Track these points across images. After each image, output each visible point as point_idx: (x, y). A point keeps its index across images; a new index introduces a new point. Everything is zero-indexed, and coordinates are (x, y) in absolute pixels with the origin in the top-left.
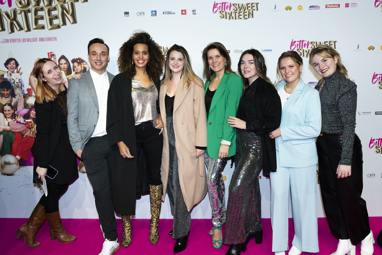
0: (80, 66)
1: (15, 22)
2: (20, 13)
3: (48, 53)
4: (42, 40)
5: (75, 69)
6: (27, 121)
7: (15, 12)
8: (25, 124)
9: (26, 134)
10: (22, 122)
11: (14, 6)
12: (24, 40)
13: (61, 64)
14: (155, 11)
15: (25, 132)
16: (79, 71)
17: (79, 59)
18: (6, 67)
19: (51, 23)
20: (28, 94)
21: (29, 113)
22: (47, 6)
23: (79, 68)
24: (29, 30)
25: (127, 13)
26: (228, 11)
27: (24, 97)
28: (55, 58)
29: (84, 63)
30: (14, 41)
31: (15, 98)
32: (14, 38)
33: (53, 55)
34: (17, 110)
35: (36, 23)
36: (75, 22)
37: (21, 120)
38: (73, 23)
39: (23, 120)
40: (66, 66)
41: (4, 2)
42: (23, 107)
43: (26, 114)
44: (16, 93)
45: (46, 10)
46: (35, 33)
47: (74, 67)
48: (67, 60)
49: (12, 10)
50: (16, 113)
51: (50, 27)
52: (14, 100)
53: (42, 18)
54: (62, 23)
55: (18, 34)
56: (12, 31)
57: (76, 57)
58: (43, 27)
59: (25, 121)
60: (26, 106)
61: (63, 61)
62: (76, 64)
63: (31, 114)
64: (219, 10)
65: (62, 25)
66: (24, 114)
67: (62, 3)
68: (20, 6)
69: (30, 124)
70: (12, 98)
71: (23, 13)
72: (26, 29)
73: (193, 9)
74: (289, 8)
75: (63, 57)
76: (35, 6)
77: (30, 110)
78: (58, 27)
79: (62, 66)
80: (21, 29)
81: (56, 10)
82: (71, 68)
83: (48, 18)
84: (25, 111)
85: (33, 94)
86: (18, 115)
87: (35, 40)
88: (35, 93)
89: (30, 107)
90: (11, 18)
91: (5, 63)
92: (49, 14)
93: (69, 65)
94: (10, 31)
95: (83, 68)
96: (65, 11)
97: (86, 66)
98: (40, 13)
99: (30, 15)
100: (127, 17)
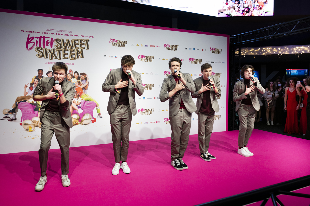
0: (84, 76)
1: (53, 55)
2: (57, 51)
4: (66, 64)
5: (82, 77)
7: (54, 50)
11: (53, 47)
13: (75, 75)
14: (117, 56)
16: (83, 79)
17: (84, 73)
18: (47, 75)
19: (71, 57)
23: (83, 77)
25: (105, 56)
26: (143, 58)
28: (72, 72)
29: (86, 75)
32: (52, 62)
33: (71, 71)
35: (64, 56)
36: (83, 57)
38: (82, 58)
40: (77, 76)
41: (48, 45)
45: (70, 51)
47: (81, 77)
48: (78, 74)
49: (52, 49)
51: (71, 58)
53: (67, 54)
54: (76, 57)
55: (54, 60)
56: (52, 59)
57: (82, 72)
58: (67, 58)
61: (76, 74)
62: (82, 75)
68: (57, 48)
71: (58, 51)
72: (59, 58)
74: (164, 59)
75: (76, 72)
76: (64, 48)
78: (75, 59)
79: (75, 76)
80: (56, 58)
81: (74, 51)
82: (79, 77)
83: (70, 54)
90: (52, 53)
91: (46, 73)
92: (71, 53)
93: (79, 76)
94: (50, 58)
95: (85, 77)
96: (78, 52)
97: (86, 76)
98: (66, 52)
99: (61, 52)
100: (105, 58)
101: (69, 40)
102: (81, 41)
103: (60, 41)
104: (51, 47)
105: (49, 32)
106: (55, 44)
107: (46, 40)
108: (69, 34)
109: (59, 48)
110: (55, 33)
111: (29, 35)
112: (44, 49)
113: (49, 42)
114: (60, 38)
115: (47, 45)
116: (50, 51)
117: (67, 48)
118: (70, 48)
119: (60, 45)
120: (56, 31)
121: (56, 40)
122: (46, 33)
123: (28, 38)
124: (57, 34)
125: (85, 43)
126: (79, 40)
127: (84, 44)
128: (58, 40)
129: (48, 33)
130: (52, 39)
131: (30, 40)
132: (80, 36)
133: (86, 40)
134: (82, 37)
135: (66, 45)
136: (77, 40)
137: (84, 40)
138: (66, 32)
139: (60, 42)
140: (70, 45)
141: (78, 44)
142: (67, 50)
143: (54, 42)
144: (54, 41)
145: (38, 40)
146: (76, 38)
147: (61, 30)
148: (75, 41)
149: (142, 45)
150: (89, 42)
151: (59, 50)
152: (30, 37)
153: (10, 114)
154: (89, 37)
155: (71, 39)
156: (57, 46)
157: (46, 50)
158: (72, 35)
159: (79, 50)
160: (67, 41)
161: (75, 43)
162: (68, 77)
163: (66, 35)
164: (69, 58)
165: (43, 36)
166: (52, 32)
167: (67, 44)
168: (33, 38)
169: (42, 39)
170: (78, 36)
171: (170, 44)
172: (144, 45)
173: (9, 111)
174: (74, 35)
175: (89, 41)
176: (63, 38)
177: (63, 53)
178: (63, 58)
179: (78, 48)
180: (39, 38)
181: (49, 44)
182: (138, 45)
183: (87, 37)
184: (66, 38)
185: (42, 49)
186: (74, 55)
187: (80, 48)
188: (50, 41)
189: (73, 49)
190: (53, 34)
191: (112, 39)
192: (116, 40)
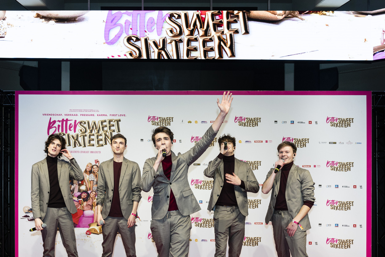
1: (77, 141)
2: (81, 136)
3: (95, 160)
4: (92, 152)
6: (79, 199)
7: (77, 136)
8: (78, 202)
9: (78, 208)
10: (76, 200)
11: (77, 132)
12: (82, 152)
15: (77, 206)
19: (98, 143)
20: (81, 184)
21: (81, 195)
22: (96, 133)
24: (85, 146)
25: (142, 140)
26: (200, 141)
27: (79, 185)
30: (75, 152)
31: (73, 185)
32: (76, 150)
33: (98, 161)
34: (73, 193)
35: (89, 143)
37: (76, 199)
39: (77, 199)
42: (78, 191)
43: (79, 195)
44: (74, 183)
45: (96, 135)
46: (88, 148)
49: (76, 134)
50: (73, 194)
51: (97, 145)
52: (73, 187)
53: (93, 140)
54: (104, 143)
55: (78, 148)
58: (93, 145)
59: (78, 200)
60: (79, 190)
63: (82, 196)
64: (194, 141)
65: (104, 145)
66: (78, 195)
67: (105, 132)
68: (81, 132)
69: (81, 202)
70: (71, 185)
71: (82, 137)
72: (83, 146)
73: (180, 139)
76: (89, 133)
77: (82, 193)
78: (102, 145)
80: (80, 145)
81: (102, 136)
83: (96, 140)
84: (79, 194)
85: (85, 184)
86: (74, 196)
87: (87, 152)
88: (86, 183)
89: (82, 192)
90: (75, 139)
92: (97, 138)
94: (74, 146)
96: (106, 137)
98: (92, 137)
99: (86, 138)
100: (142, 143)
101: (95, 121)
102: (110, 122)
103: (85, 123)
104: (75, 131)
105: (72, 113)
106: (79, 127)
107: (69, 123)
108: (96, 114)
109: (83, 133)
110: (79, 113)
111: (51, 118)
112: (67, 135)
113: (72, 126)
114: (85, 120)
115: (70, 130)
116: (73, 137)
117: (93, 132)
118: (96, 131)
119: (85, 128)
120: (80, 111)
121: (81, 123)
122: (69, 115)
123: (50, 123)
124: (81, 115)
125: (115, 124)
126: (108, 121)
127: (113, 126)
128: (83, 122)
129: (71, 115)
130: (75, 121)
131: (51, 125)
132: (108, 115)
133: (117, 121)
134: (111, 116)
135: (91, 129)
136: (105, 121)
137: (113, 121)
138: (91, 111)
139: (85, 125)
140: (96, 129)
141: (106, 126)
142: (93, 135)
143: (77, 126)
144: (78, 124)
145: (60, 124)
146: (103, 118)
147: (87, 110)
148: (102, 123)
149: (196, 122)
150: (120, 123)
151: (83, 135)
152: (51, 121)
153: (30, 213)
154: (121, 115)
155: (98, 120)
156: (81, 131)
157: (68, 135)
158: (99, 115)
159: (107, 134)
160: (93, 123)
161: (102, 125)
162: (94, 169)
163: (92, 115)
164: (95, 145)
165: (65, 119)
166: (75, 113)
167: (93, 127)
168: (54, 122)
169: (64, 122)
170: (106, 115)
171: (244, 116)
172: (199, 122)
173: (29, 209)
174: (102, 115)
175: (120, 121)
176: (88, 120)
177: (88, 139)
178: (88, 145)
179: (107, 132)
180: (61, 122)
181: (72, 129)
182: (191, 122)
183: (118, 115)
184: (91, 120)
185: (64, 135)
186: (101, 140)
187: (108, 131)
188: (73, 124)
189: (100, 133)
190: (77, 115)
191: (152, 115)
192: (157, 118)
